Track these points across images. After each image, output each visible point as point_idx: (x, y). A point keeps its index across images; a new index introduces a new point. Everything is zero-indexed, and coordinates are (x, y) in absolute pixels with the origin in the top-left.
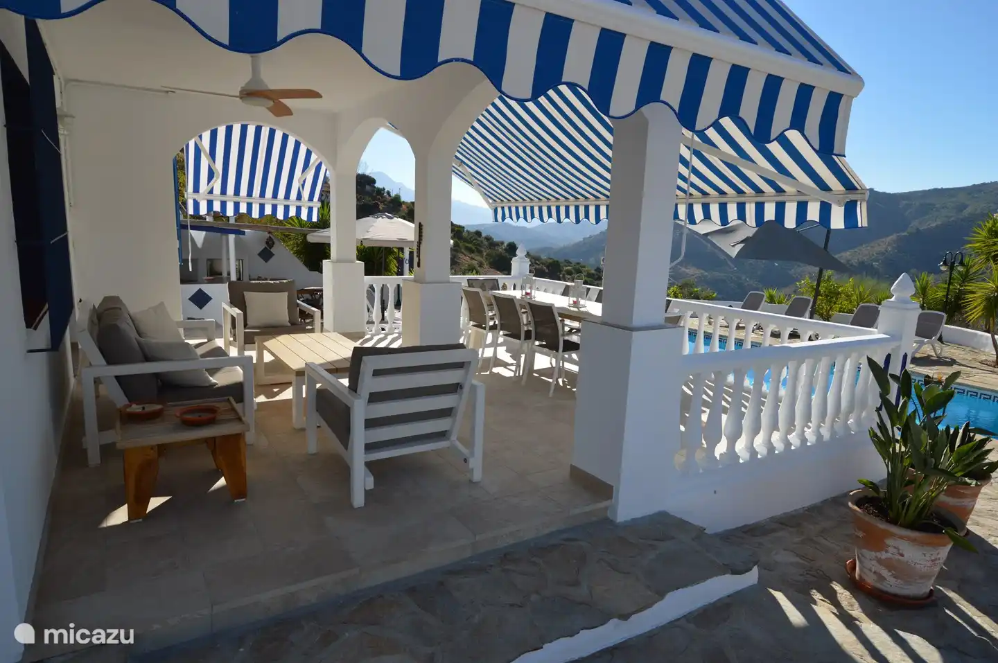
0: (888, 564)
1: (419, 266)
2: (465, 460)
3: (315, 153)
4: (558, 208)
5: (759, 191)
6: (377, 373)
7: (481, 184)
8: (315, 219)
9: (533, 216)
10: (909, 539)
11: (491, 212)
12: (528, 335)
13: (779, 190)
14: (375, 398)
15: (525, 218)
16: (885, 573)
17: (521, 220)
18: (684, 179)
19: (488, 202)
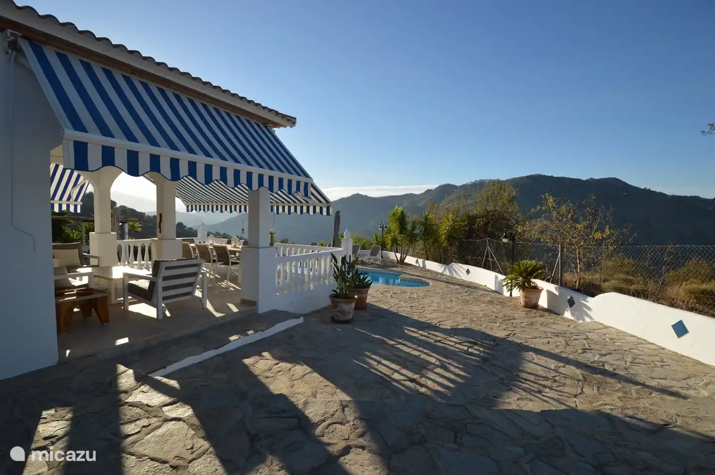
0: (339, 312)
1: (160, 232)
2: (201, 301)
3: (83, 175)
4: (221, 206)
5: (301, 202)
6: (167, 268)
7: (179, 192)
8: (79, 211)
9: (208, 210)
10: (344, 302)
11: (185, 207)
12: (214, 261)
13: (307, 202)
14: (165, 278)
15: (204, 210)
16: (339, 315)
17: (202, 211)
18: (272, 200)
19: (184, 203)
